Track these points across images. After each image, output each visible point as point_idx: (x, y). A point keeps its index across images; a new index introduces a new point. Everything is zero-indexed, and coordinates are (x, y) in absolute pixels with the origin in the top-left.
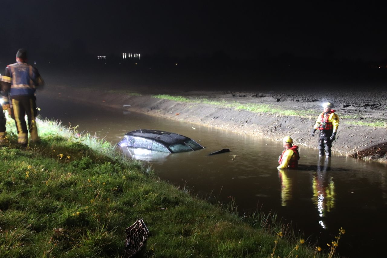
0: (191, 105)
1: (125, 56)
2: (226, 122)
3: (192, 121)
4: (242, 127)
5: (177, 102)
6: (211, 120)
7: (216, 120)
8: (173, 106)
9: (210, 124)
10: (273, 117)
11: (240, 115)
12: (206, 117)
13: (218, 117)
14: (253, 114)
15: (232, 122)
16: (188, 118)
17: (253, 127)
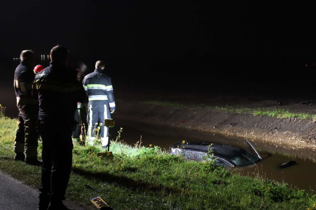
0: (195, 111)
1: (43, 57)
2: (248, 129)
3: (204, 129)
4: (272, 134)
5: (174, 108)
6: (228, 127)
7: (235, 127)
8: (172, 112)
9: (230, 131)
10: (310, 123)
11: (264, 121)
12: (220, 124)
13: (236, 124)
14: (281, 120)
15: (256, 129)
16: (197, 125)
17: (288, 134)
